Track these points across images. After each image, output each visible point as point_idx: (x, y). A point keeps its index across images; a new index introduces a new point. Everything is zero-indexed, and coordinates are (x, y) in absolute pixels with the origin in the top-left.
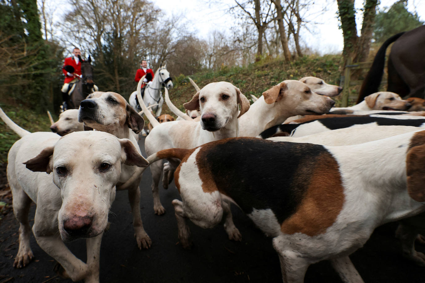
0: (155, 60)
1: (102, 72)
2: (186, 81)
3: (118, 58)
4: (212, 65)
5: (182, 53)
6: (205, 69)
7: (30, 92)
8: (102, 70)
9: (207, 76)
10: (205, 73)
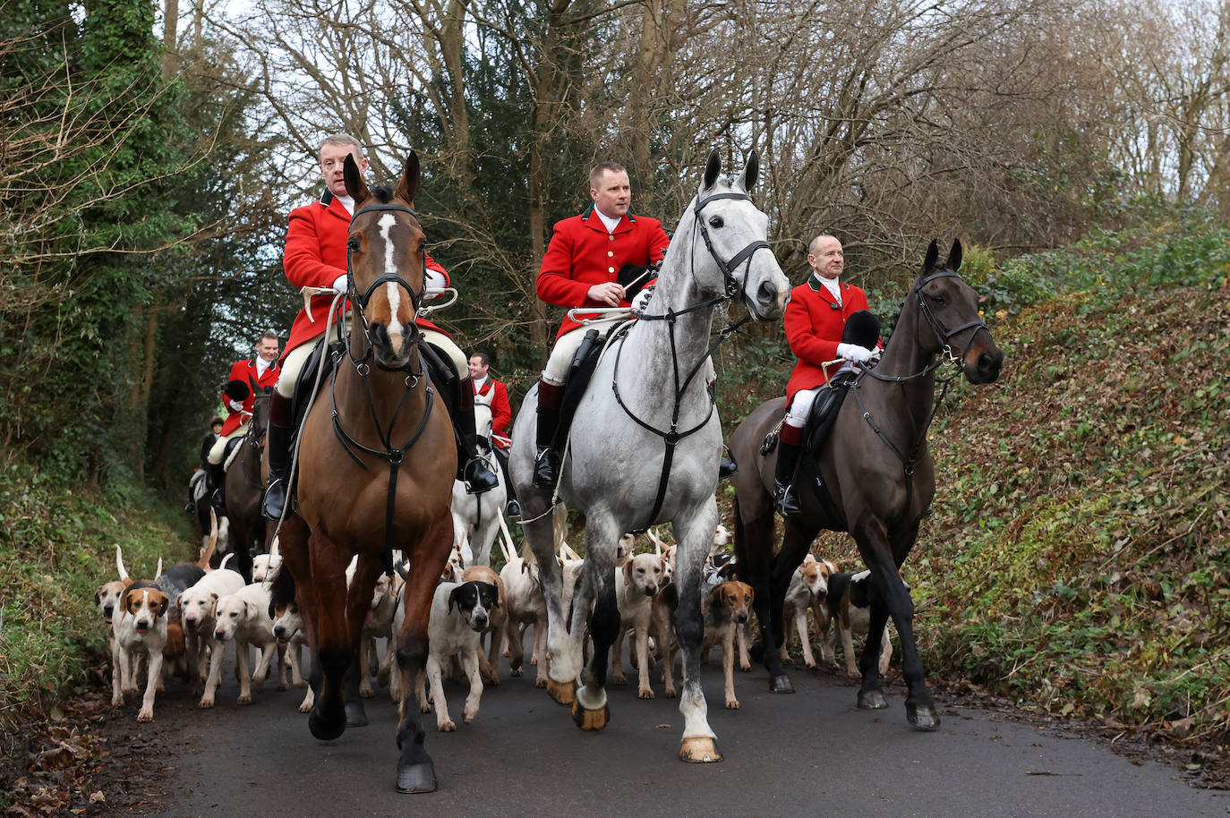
0: (788, 149)
1: (456, 230)
2: (1002, 296)
3: (557, 143)
4: (1201, 174)
5: (981, 98)
6: (1154, 206)
7: (39, 349)
8: (452, 219)
9: (1168, 262)
10: (1156, 241)
